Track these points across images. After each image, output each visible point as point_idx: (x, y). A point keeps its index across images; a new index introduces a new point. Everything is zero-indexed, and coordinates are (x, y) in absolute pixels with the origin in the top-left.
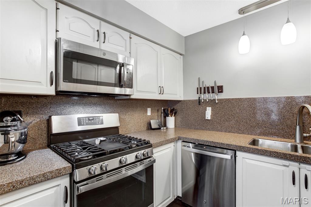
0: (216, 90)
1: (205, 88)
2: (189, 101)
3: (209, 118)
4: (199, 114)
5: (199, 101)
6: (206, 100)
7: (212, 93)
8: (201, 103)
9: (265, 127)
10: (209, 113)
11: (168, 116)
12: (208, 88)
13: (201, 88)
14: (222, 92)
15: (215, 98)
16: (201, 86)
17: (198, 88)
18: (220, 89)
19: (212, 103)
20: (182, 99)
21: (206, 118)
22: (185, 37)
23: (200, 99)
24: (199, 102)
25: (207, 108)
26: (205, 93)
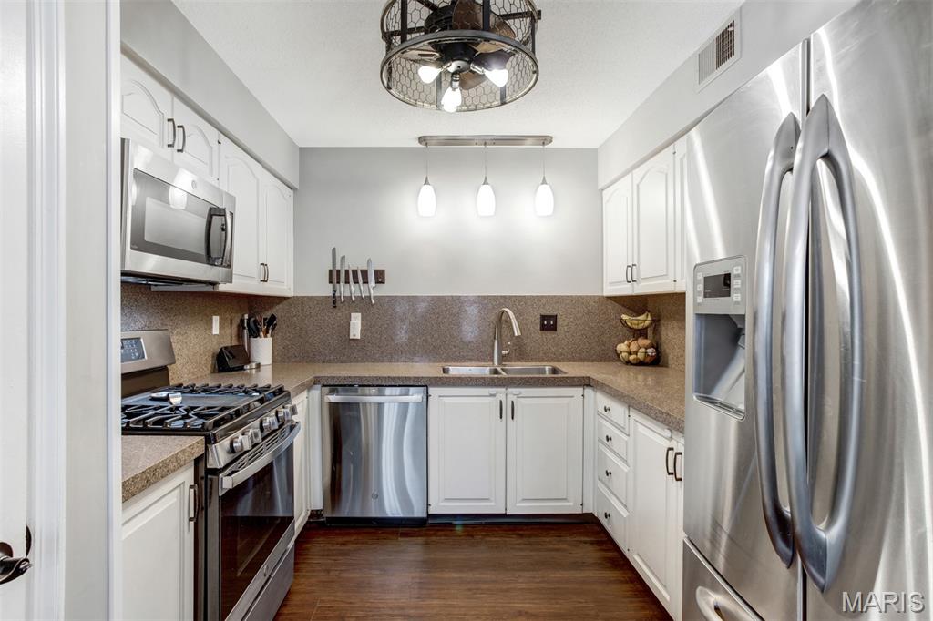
0: (372, 277)
1: (347, 272)
2: (310, 298)
3: (358, 337)
4: (333, 328)
5: (334, 300)
6: (351, 297)
7: (364, 283)
8: (338, 304)
9: (455, 347)
10: (356, 326)
11: (257, 335)
12: (355, 272)
13: (338, 272)
14: (383, 282)
15: (368, 294)
16: (338, 267)
17: (331, 271)
18: (380, 277)
19: (363, 304)
20: (290, 293)
21: (351, 337)
22: (301, 148)
23: (337, 294)
24: (334, 302)
25: (352, 314)
26: (347, 282)
